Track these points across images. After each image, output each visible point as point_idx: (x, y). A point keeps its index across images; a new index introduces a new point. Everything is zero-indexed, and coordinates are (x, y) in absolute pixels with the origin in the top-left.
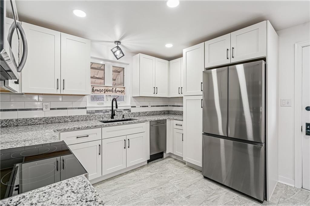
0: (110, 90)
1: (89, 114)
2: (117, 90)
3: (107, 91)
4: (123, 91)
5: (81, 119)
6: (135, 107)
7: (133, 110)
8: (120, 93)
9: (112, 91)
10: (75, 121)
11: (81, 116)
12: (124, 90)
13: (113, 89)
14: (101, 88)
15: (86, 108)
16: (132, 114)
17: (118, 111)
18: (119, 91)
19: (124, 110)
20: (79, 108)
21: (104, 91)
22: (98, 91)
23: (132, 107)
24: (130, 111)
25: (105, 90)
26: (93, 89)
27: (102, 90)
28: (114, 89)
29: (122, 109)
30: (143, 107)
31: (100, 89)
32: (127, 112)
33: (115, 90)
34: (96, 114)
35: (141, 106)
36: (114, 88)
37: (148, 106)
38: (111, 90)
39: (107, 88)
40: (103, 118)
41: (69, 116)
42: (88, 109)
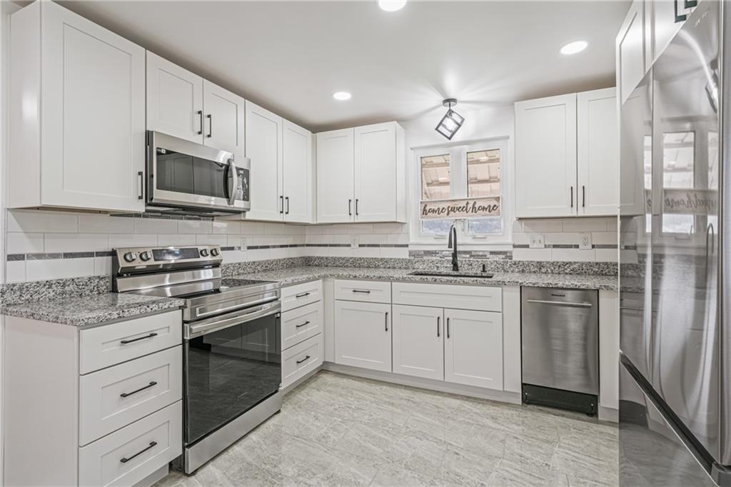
0: (460, 207)
1: (412, 258)
2: (477, 206)
3: (453, 209)
4: (495, 206)
5: (399, 265)
6: (527, 246)
7: (519, 255)
8: (487, 212)
9: (466, 209)
10: (389, 268)
11: (399, 259)
12: (497, 205)
13: (468, 204)
14: (441, 206)
15: (407, 246)
16: (515, 264)
17: (474, 256)
18: (484, 209)
19: (492, 253)
20: (396, 246)
21: (446, 212)
22: (434, 211)
23: (515, 246)
24: (511, 258)
25: (450, 209)
26: (425, 210)
27: (443, 208)
28: (470, 205)
29: (488, 251)
30: (555, 246)
31: (439, 208)
32: (499, 258)
33: (474, 205)
34: (425, 258)
35: (547, 243)
36: (470, 202)
37: (577, 246)
38: (464, 207)
39: (454, 203)
40: (438, 267)
41: (382, 259)
42: (411, 248)
